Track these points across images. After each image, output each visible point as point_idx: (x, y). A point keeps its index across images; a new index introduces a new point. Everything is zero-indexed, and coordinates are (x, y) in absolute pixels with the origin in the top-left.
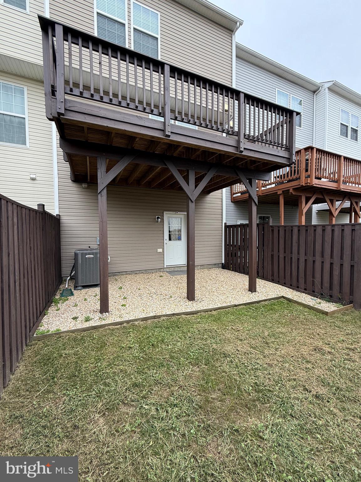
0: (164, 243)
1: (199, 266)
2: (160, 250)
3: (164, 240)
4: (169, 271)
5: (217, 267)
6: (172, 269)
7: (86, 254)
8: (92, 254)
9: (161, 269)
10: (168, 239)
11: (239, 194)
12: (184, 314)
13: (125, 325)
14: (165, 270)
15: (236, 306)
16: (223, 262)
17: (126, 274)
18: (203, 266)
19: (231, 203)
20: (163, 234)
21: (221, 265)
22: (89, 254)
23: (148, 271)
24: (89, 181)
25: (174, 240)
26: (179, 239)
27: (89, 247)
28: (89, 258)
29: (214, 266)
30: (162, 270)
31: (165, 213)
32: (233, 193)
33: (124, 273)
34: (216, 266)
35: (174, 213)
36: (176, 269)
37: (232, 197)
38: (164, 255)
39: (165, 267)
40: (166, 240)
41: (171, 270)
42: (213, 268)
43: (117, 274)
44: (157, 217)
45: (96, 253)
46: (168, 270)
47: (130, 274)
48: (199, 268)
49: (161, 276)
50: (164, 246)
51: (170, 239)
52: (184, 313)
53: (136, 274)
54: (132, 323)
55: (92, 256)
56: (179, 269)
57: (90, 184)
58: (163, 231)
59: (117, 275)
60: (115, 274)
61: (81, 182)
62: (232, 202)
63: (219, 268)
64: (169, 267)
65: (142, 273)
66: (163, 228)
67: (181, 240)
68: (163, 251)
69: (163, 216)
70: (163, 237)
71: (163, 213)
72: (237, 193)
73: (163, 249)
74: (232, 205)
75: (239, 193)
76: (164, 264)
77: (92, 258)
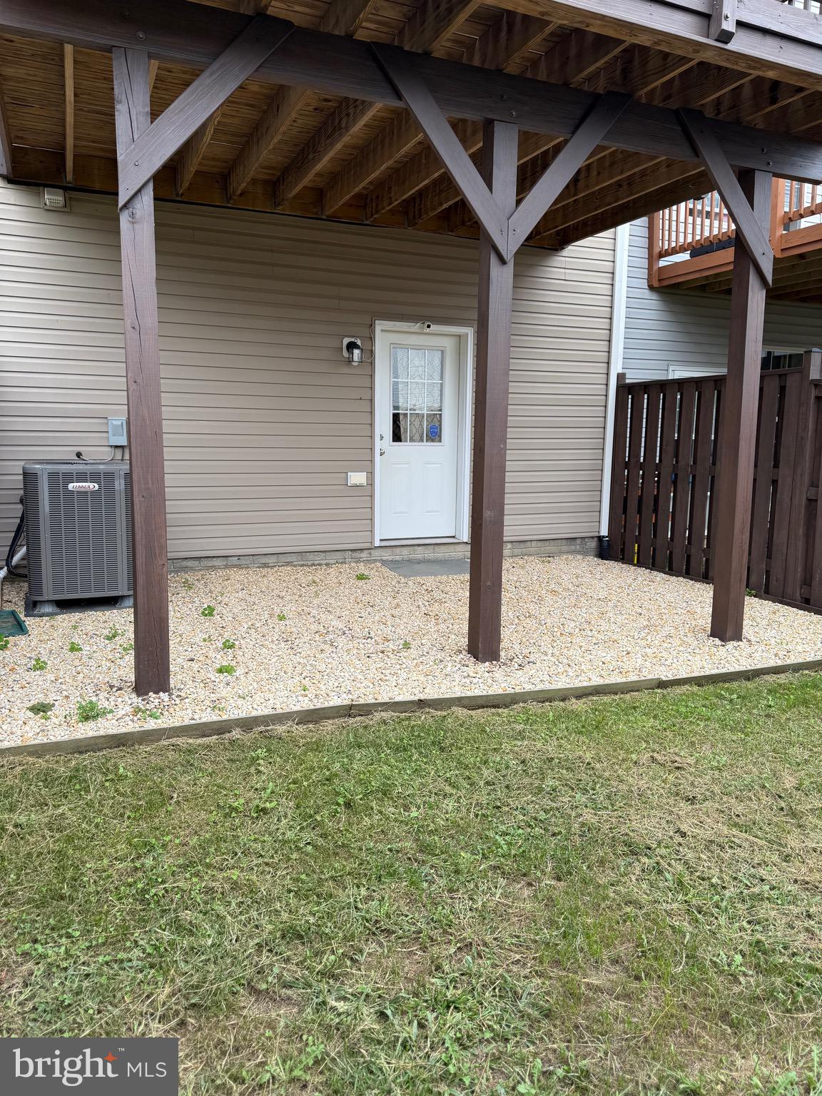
0: (372, 449)
2: (358, 478)
3: (372, 437)
4: (390, 558)
5: (579, 552)
6: (405, 551)
7: (69, 478)
8: (94, 477)
9: (362, 550)
11: (685, 256)
12: (460, 702)
13: (236, 734)
14: (376, 553)
15: (662, 684)
16: (604, 531)
17: (227, 567)
18: (522, 545)
19: (647, 293)
20: (372, 412)
21: (593, 544)
22: (82, 477)
23: (311, 556)
24: (70, 177)
25: (412, 440)
26: (434, 434)
27: (79, 455)
28: (83, 494)
29: (564, 548)
30: (364, 555)
31: (380, 325)
32: (656, 250)
33: (217, 562)
34: (573, 547)
35: (416, 327)
36: (419, 554)
37: (655, 268)
38: (372, 496)
39: (377, 543)
40: (382, 438)
41: (397, 558)
43: (190, 563)
44: (346, 341)
45: (110, 476)
46: (387, 555)
47: (239, 567)
49: (361, 577)
50: (372, 461)
51: (397, 437)
52: (460, 699)
53: (265, 566)
54: (262, 728)
55: (91, 485)
56: (429, 554)
57: (74, 194)
58: (372, 401)
59: (192, 569)
60: (185, 563)
61: (36, 186)
62: (651, 288)
63: (585, 553)
64: (391, 545)
65: (288, 564)
66: (372, 388)
67: (440, 441)
68: (371, 483)
69: (371, 339)
70: (372, 425)
71: (372, 326)
72: (674, 251)
73: (371, 475)
74: (652, 302)
75: (682, 249)
76: (372, 531)
77: (93, 492)
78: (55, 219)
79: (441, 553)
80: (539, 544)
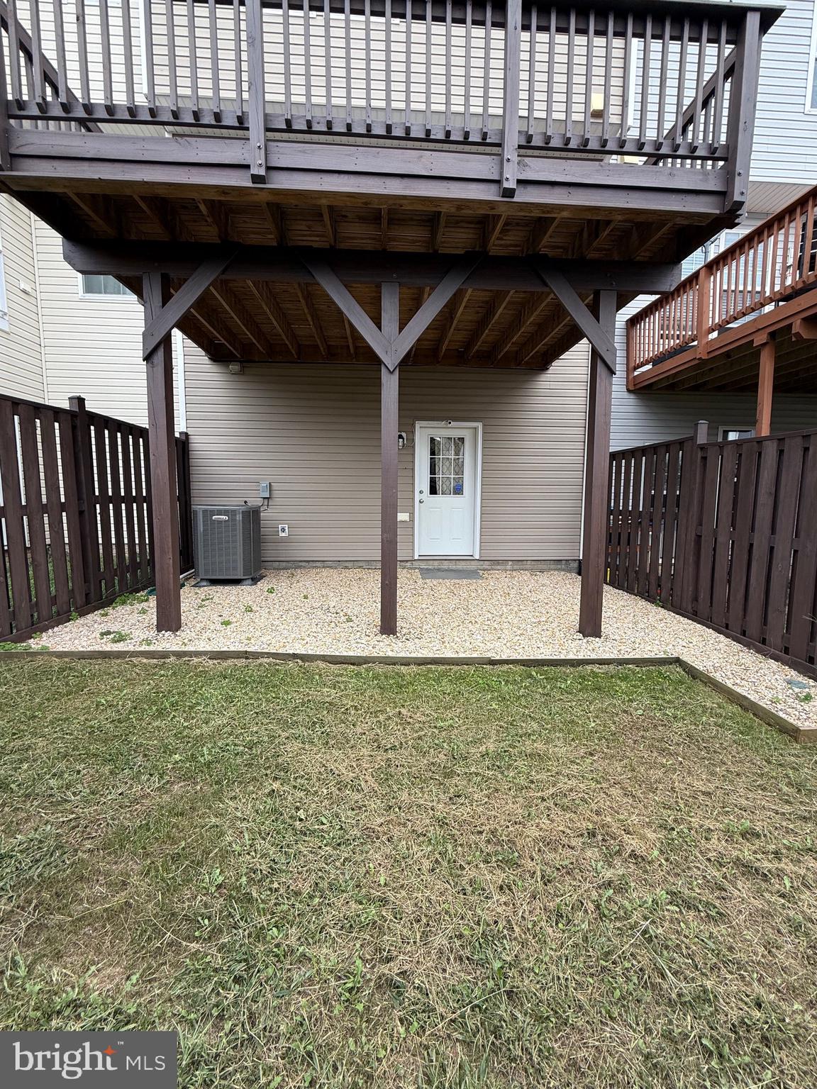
0: (413, 499)
1: (510, 563)
2: (403, 517)
3: (413, 491)
4: (425, 567)
5: (563, 570)
6: (436, 563)
7: (213, 513)
8: (225, 513)
9: (407, 561)
10: (426, 487)
11: (649, 367)
12: (324, 658)
13: (172, 659)
14: (417, 564)
15: (493, 662)
16: (581, 558)
17: (324, 567)
18: (520, 563)
19: (626, 395)
20: (413, 477)
21: (576, 565)
22: (219, 513)
23: (374, 564)
25: (443, 493)
26: (458, 490)
27: (246, 502)
28: (220, 522)
29: (552, 567)
30: (410, 564)
31: (418, 424)
32: (632, 365)
33: (318, 564)
34: (559, 566)
35: (443, 424)
36: (446, 565)
37: (631, 377)
38: (413, 528)
39: (416, 557)
40: (421, 492)
41: (430, 567)
42: (550, 570)
43: (303, 564)
45: (234, 512)
46: (423, 566)
47: (331, 567)
48: (509, 567)
50: (413, 506)
51: (433, 491)
52: (324, 656)
53: (346, 568)
54: (187, 659)
55: (225, 517)
57: (245, 364)
58: (413, 469)
59: (306, 567)
60: (300, 564)
61: (227, 361)
62: (629, 391)
63: (570, 571)
64: (425, 559)
65: (360, 567)
66: (413, 462)
67: (462, 494)
68: (412, 519)
69: (413, 433)
70: (413, 484)
71: (413, 426)
72: (642, 365)
73: (412, 515)
75: (647, 362)
76: (413, 550)
77: (225, 521)
78: (236, 378)
79: (461, 566)
80: (533, 563)
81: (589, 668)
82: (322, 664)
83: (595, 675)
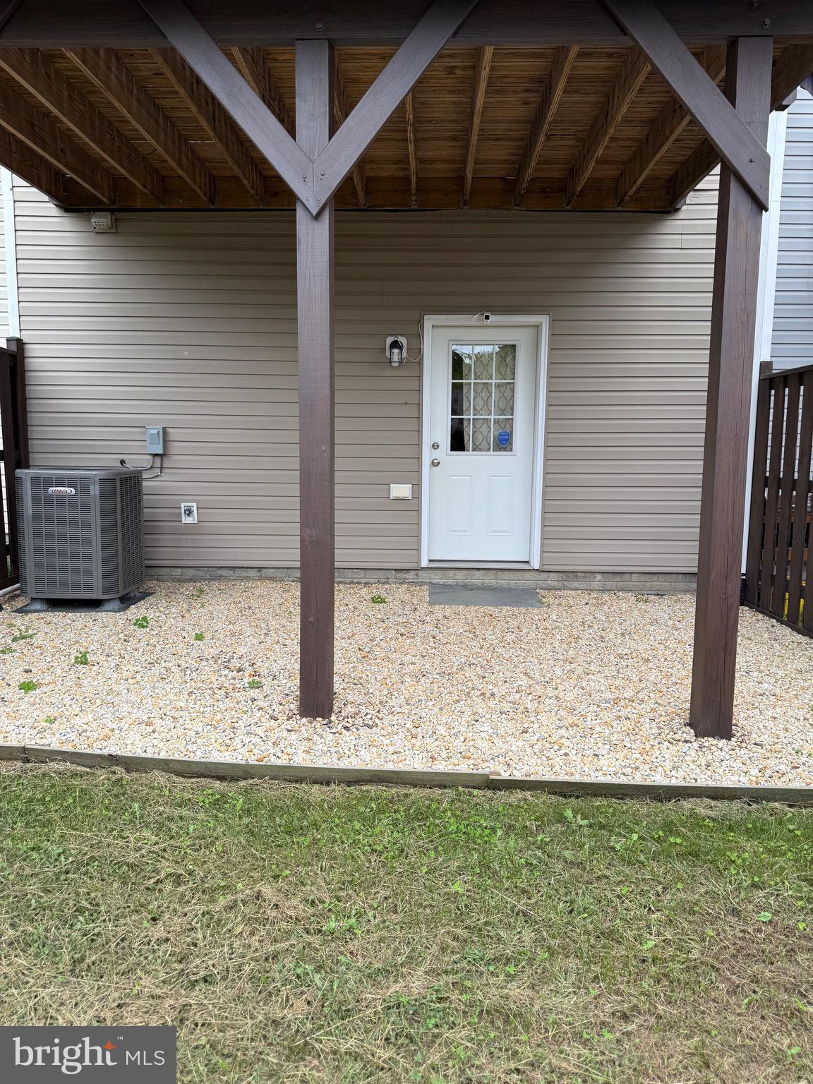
0: (419, 459)
1: (599, 577)
2: (401, 490)
3: (419, 445)
4: (441, 581)
6: (460, 575)
7: (52, 482)
8: (71, 482)
9: (408, 570)
10: (445, 439)
14: (424, 576)
17: (261, 579)
18: (618, 578)
20: (419, 418)
22: (60, 481)
23: (350, 574)
25: (476, 448)
26: (504, 442)
27: (122, 462)
28: (60, 498)
29: (681, 585)
30: (411, 576)
31: (429, 321)
35: (474, 319)
36: (477, 579)
38: (419, 511)
39: (424, 564)
40: (434, 446)
41: (450, 582)
42: (674, 592)
44: (390, 340)
45: (85, 481)
46: (437, 578)
48: (595, 585)
49: (378, 600)
50: (419, 472)
51: (458, 443)
55: (68, 490)
56: (490, 580)
57: (118, 215)
58: (419, 404)
59: (227, 578)
61: (88, 210)
64: (440, 566)
66: (419, 391)
67: (511, 450)
68: (417, 495)
69: (419, 336)
70: (419, 432)
71: (420, 323)
73: (417, 487)
76: (419, 550)
78: (103, 240)
79: (505, 581)
80: (643, 578)
81: (687, 805)
82: (160, 778)
83: (696, 821)
